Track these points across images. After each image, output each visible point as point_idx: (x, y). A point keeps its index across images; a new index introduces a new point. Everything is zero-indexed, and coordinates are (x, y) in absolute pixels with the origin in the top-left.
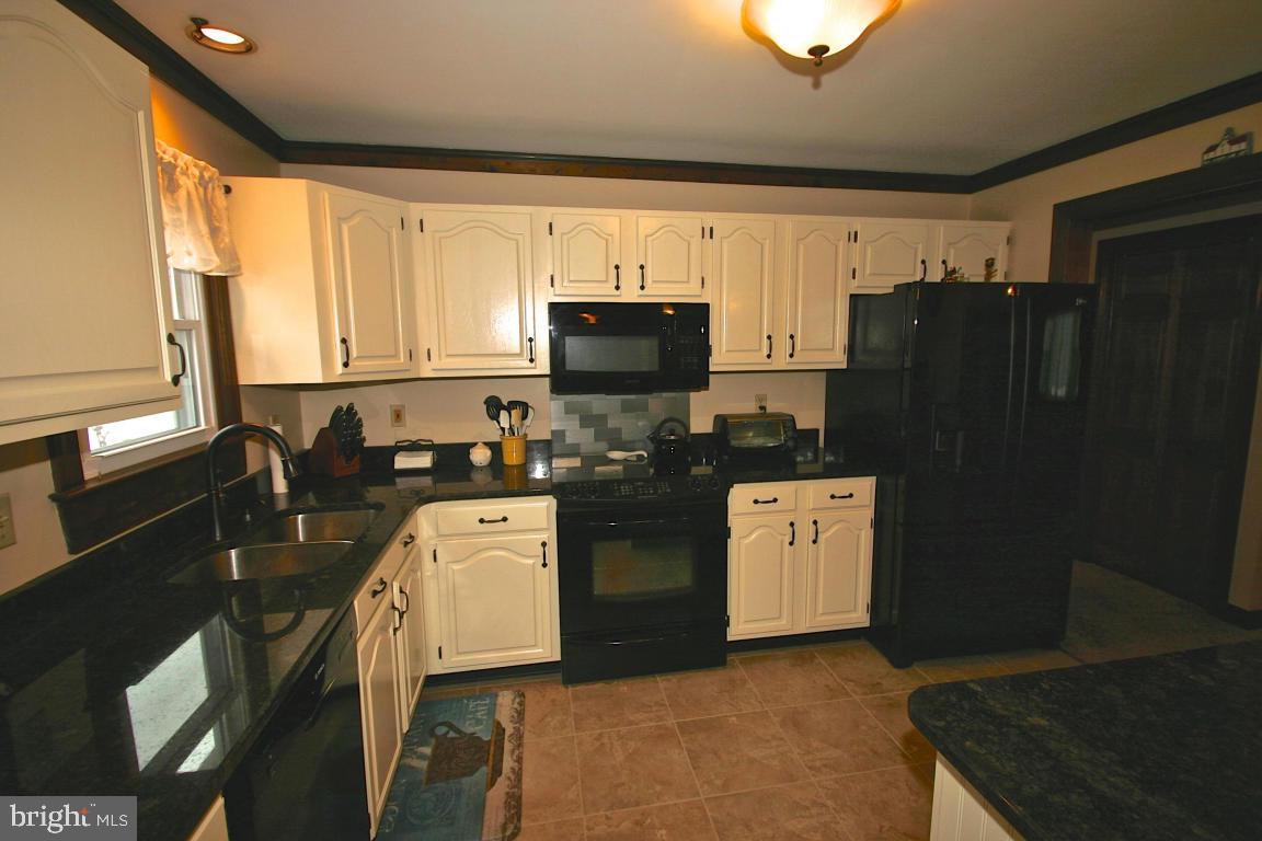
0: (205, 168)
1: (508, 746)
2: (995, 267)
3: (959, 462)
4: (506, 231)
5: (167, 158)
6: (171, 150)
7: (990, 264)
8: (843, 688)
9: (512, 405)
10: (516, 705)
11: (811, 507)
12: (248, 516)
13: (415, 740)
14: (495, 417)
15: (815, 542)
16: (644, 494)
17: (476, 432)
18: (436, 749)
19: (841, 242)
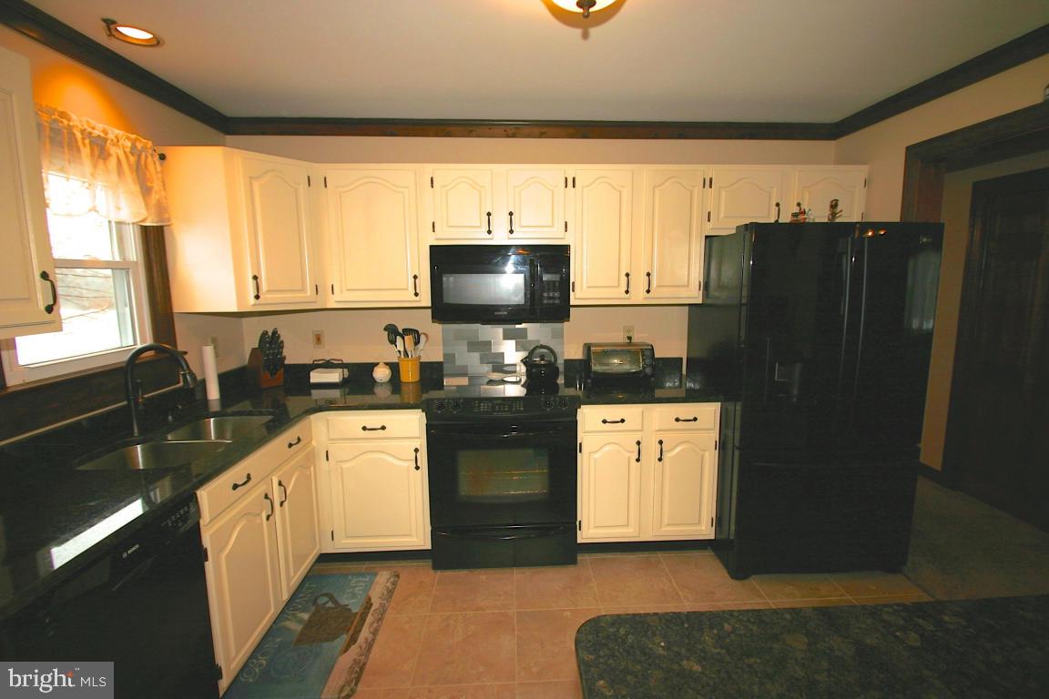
0: (136, 140)
1: (369, 619)
2: (839, 209)
3: (795, 391)
4: (393, 185)
5: (96, 133)
6: (100, 126)
7: (834, 205)
8: (677, 594)
9: (407, 331)
10: (389, 585)
11: (657, 428)
12: (170, 418)
13: (300, 606)
14: (393, 342)
15: (660, 460)
16: (500, 411)
17: (380, 354)
18: (313, 615)
19: (696, 189)
